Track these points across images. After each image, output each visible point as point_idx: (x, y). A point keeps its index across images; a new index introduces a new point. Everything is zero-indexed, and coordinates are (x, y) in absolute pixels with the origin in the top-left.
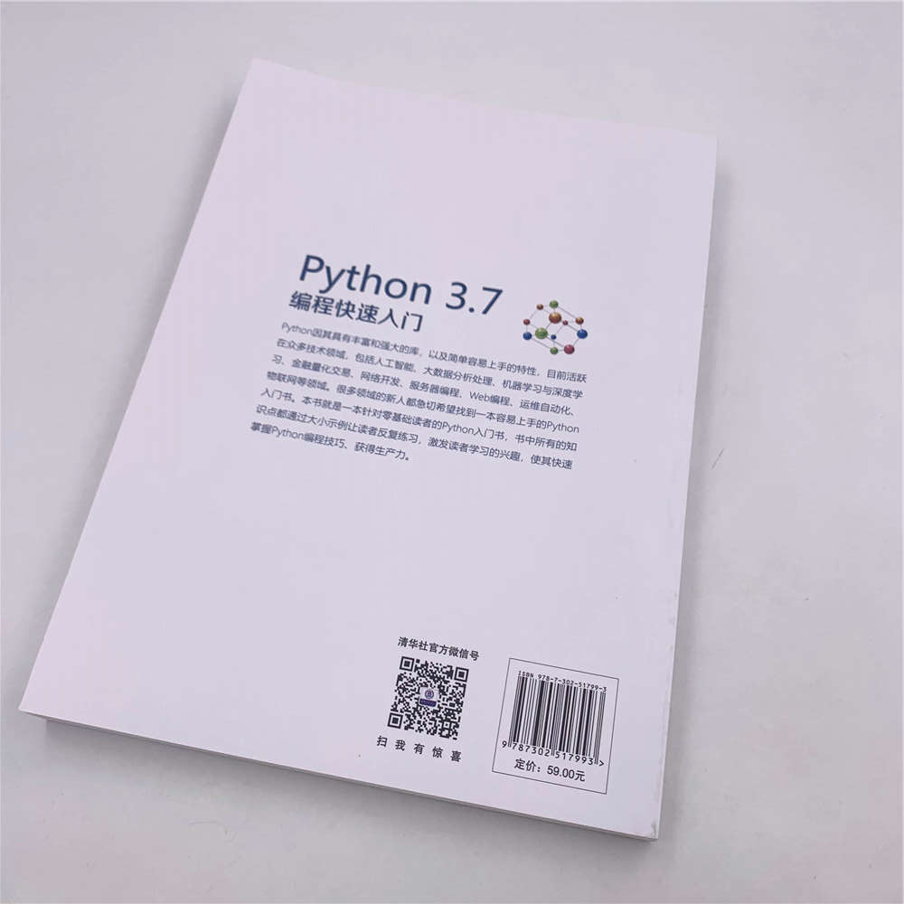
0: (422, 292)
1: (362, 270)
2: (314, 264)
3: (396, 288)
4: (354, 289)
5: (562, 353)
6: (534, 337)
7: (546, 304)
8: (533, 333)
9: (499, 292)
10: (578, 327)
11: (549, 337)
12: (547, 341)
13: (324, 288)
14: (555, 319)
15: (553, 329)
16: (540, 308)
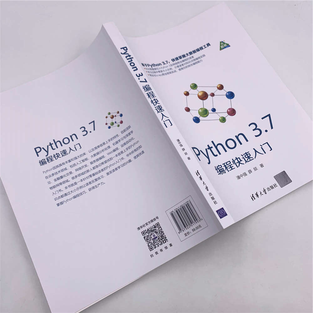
0: (74, 137)
1: (52, 142)
2: (38, 150)
3: (66, 141)
4: (55, 149)
5: (120, 125)
6: (111, 126)
7: (107, 115)
8: (110, 125)
9: (94, 122)
10: (119, 114)
11: (114, 123)
12: (115, 125)
13: (46, 155)
14: (112, 117)
15: (114, 120)
16: (107, 117)
